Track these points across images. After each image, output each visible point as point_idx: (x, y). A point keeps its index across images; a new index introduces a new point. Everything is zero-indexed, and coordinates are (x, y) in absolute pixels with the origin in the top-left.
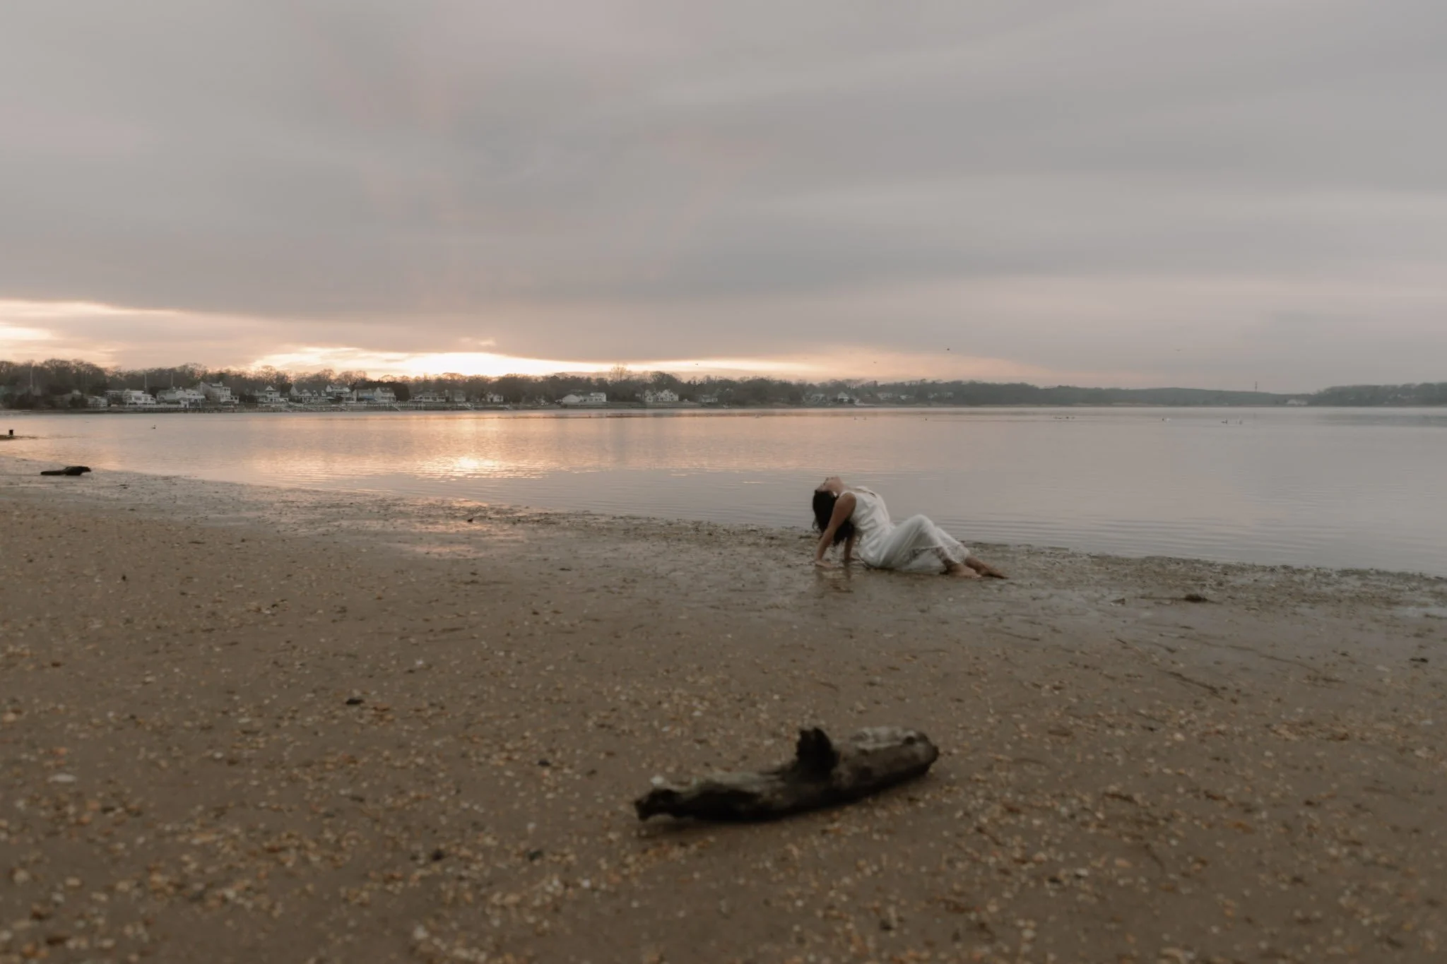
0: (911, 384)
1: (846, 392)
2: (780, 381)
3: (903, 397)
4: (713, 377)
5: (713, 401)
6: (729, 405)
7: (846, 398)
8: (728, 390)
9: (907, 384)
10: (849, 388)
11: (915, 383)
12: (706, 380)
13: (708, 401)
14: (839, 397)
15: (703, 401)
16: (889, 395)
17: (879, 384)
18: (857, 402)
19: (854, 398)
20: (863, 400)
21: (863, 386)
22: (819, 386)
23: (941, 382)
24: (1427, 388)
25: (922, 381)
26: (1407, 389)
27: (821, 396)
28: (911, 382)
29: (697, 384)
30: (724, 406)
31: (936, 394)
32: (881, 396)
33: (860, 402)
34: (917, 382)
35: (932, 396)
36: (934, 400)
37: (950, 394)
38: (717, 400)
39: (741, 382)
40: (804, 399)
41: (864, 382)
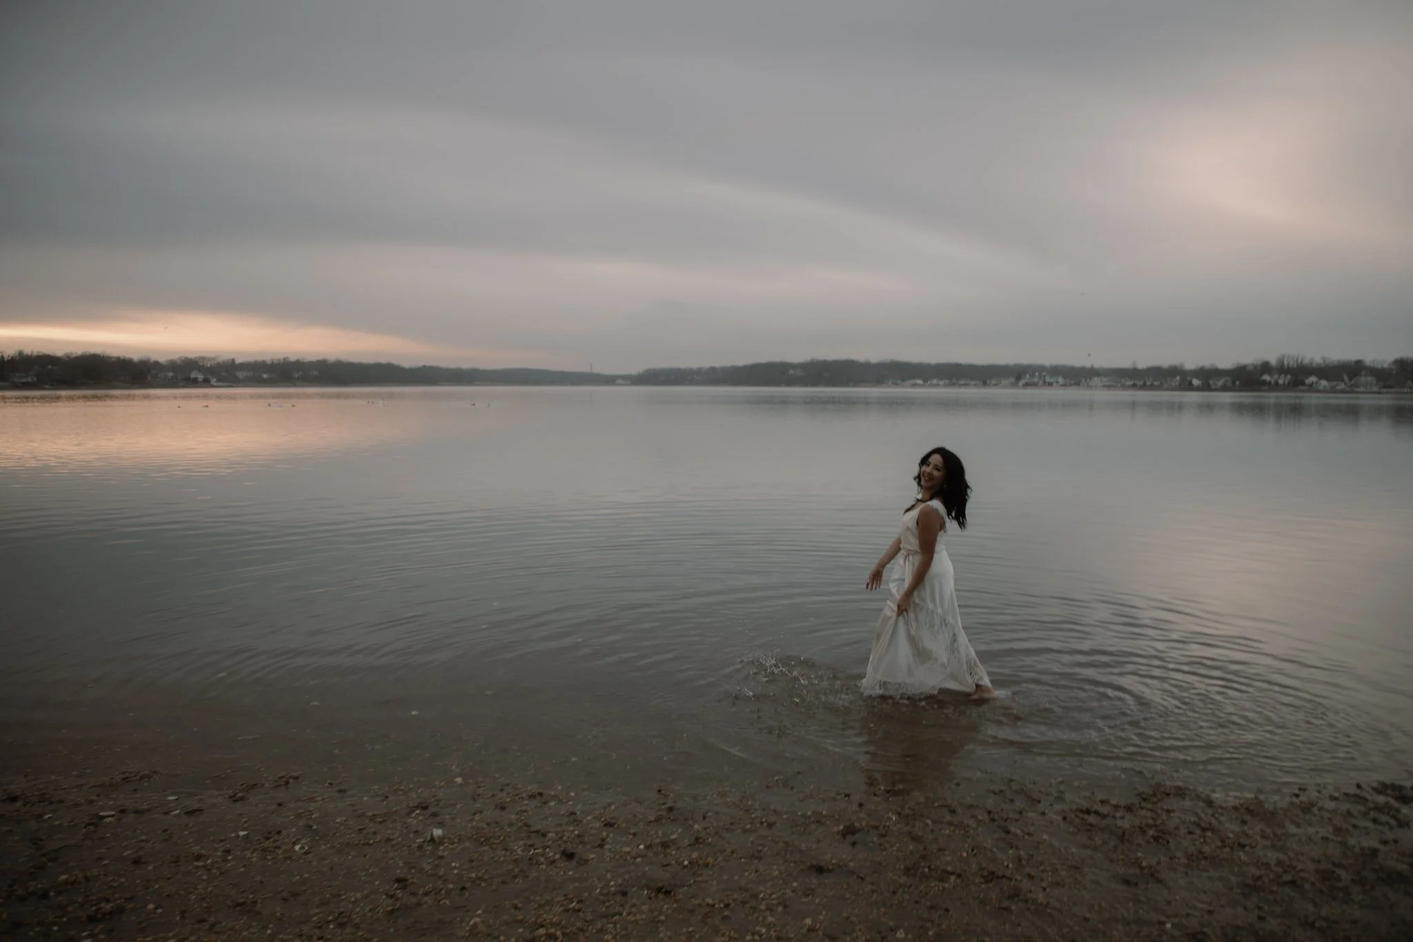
0: (273, 362)
1: (200, 371)
2: (118, 358)
3: (265, 376)
5: (29, 380)
6: (52, 385)
7: (200, 377)
8: (50, 367)
9: (269, 362)
10: (203, 366)
11: (277, 362)
12: (17, 354)
13: (24, 380)
14: (193, 375)
15: (16, 380)
16: (250, 374)
17: (239, 361)
18: (213, 381)
19: (209, 377)
20: (218, 380)
21: (218, 364)
22: (165, 363)
23: (306, 361)
24: (713, 370)
25: (285, 359)
26: (699, 372)
27: (171, 374)
29: (6, 360)
30: (47, 387)
31: (301, 373)
32: (241, 375)
33: (216, 382)
34: (279, 360)
35: (297, 375)
36: (298, 378)
37: (315, 373)
38: (35, 379)
39: (67, 359)
40: (150, 378)
41: (220, 360)
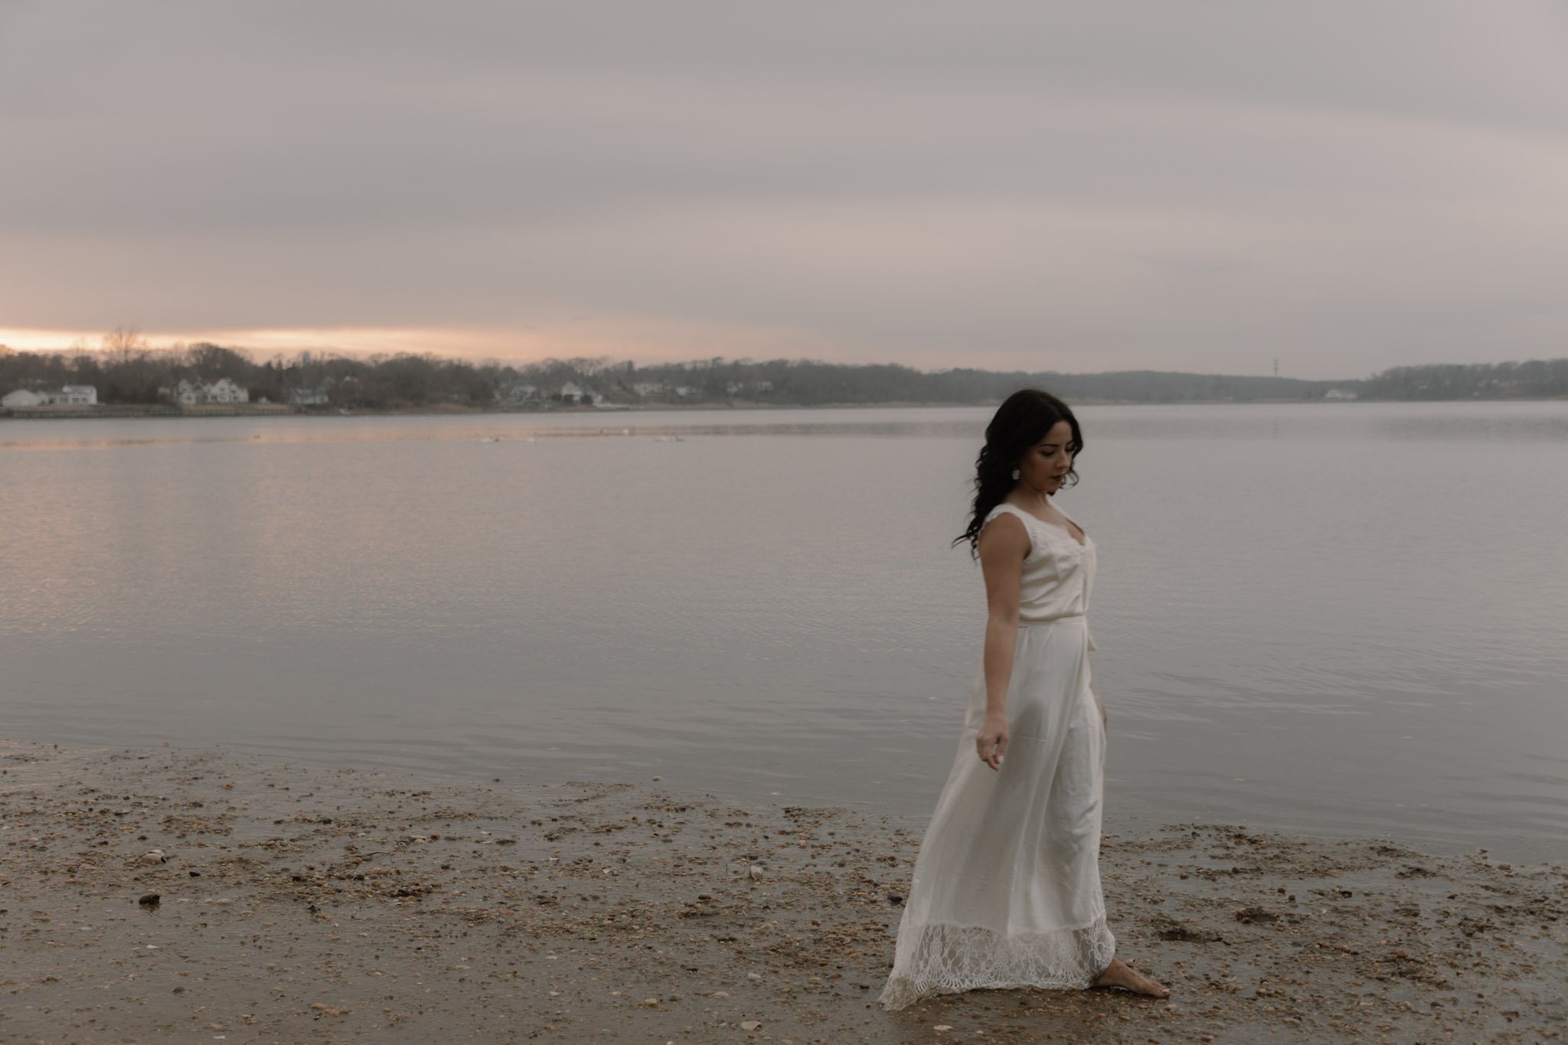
0: (695, 367)
1: (576, 383)
2: (450, 363)
3: (682, 391)
4: (315, 355)
5: (318, 400)
6: (350, 408)
7: (577, 394)
8: (348, 379)
9: (688, 367)
10: (582, 374)
11: (702, 365)
12: (301, 359)
13: (310, 401)
14: (565, 391)
15: (299, 401)
16: (657, 387)
17: (637, 366)
18: (598, 400)
19: (592, 393)
20: (607, 398)
21: (607, 371)
22: (523, 371)
23: (750, 364)
24: (1534, 368)
25: (714, 360)
26: (1505, 371)
27: (530, 389)
28: (695, 362)
29: (284, 368)
30: (342, 411)
31: (741, 385)
32: (641, 389)
33: (603, 401)
34: (705, 362)
35: (734, 390)
36: (736, 395)
37: (766, 384)
38: (326, 399)
39: (373, 365)
40: (498, 396)
41: (609, 364)
